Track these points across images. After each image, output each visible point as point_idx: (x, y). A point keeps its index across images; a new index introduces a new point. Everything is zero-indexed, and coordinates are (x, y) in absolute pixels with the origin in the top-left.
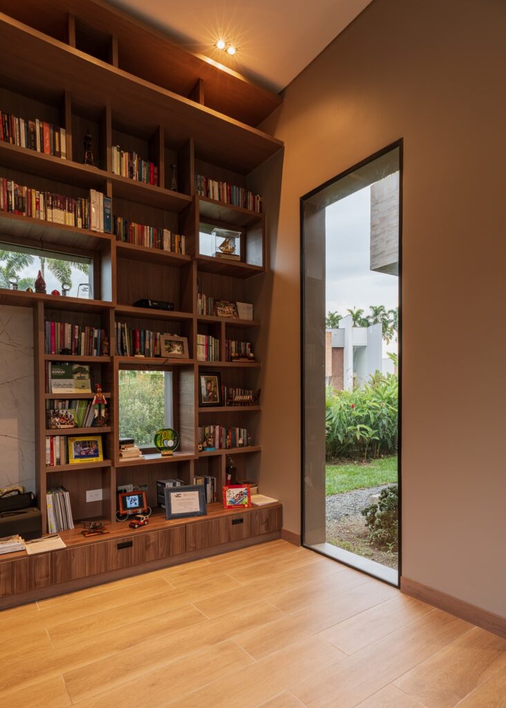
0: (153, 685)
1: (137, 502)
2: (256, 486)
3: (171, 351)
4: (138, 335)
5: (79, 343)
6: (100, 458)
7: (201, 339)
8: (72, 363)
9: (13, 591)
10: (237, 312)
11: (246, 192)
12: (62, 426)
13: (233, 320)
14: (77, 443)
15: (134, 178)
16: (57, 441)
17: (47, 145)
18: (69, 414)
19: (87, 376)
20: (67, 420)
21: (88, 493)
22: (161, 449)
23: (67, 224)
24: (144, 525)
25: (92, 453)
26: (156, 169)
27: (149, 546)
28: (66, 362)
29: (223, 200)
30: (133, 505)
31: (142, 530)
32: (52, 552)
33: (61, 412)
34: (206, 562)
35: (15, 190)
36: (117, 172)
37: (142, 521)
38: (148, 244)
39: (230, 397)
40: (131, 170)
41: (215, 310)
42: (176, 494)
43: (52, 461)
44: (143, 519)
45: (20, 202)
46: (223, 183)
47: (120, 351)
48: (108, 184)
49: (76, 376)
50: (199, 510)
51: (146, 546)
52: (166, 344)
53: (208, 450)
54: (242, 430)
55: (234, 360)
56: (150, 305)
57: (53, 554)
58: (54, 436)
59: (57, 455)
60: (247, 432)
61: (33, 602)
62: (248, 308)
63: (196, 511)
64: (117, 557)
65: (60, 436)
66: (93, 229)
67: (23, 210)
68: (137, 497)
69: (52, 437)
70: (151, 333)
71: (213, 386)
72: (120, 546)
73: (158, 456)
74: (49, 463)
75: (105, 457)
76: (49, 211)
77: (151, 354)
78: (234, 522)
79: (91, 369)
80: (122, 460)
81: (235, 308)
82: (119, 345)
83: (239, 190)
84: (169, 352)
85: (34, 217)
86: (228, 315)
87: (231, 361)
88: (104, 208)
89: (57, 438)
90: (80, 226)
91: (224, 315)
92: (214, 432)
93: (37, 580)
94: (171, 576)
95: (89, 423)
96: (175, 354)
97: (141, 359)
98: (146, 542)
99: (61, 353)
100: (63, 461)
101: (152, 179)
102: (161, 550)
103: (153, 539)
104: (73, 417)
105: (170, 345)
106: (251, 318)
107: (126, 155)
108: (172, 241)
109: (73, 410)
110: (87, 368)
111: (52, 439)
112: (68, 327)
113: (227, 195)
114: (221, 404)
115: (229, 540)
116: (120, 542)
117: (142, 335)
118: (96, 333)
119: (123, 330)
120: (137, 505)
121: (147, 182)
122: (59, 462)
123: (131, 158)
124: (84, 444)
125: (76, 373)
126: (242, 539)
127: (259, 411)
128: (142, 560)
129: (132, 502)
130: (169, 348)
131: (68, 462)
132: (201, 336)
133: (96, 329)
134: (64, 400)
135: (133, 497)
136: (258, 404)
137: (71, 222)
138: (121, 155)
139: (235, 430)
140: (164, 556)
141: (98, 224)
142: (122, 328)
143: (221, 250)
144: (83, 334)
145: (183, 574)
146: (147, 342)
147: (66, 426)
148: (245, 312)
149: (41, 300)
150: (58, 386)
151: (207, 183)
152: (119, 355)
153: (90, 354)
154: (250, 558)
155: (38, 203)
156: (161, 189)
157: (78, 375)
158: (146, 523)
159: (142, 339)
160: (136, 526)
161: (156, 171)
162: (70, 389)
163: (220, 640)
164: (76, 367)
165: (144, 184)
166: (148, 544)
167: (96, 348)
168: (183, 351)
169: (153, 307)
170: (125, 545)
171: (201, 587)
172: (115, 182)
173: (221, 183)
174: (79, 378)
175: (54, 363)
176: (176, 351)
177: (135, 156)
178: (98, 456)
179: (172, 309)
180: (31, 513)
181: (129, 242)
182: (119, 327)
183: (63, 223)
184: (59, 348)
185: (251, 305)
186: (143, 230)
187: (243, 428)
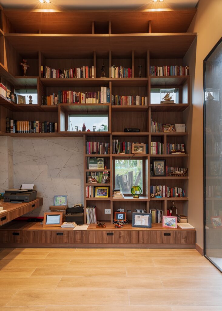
0: (83, 295)
1: (122, 217)
2: (187, 218)
3: (137, 151)
4: (124, 145)
5: (99, 149)
6: (107, 196)
7: (153, 144)
8: (97, 157)
9: (69, 242)
10: (175, 129)
11: (179, 67)
12: (92, 182)
13: (172, 133)
14: (99, 189)
15: (121, 77)
16: (90, 188)
17: (87, 74)
18: (96, 178)
19: (103, 162)
20: (94, 180)
21: (106, 210)
22: (134, 195)
23: (93, 103)
24: (121, 227)
25: (104, 194)
26: (131, 70)
27: (121, 237)
28: (95, 157)
29: (165, 74)
30: (120, 218)
31: (120, 229)
32: (82, 230)
33: (92, 176)
34: (148, 251)
35: (76, 95)
36: (113, 77)
37: (120, 225)
38: (129, 104)
39: (171, 172)
40: (119, 74)
41: (163, 129)
42: (138, 216)
43: (88, 196)
44: (120, 224)
45: (77, 98)
46: (165, 66)
47: (115, 152)
48: (110, 83)
49: (98, 163)
50: (148, 225)
51: (119, 237)
52: (135, 147)
53: (158, 197)
54: (179, 189)
55: (172, 154)
56: (128, 130)
57: (82, 231)
58: (89, 186)
59: (90, 193)
60: (182, 190)
61: (76, 248)
62: (182, 126)
63: (146, 225)
64: (107, 238)
65: (92, 186)
66: (102, 103)
67: (78, 101)
68: (122, 215)
69: (88, 186)
70: (130, 143)
71: (161, 166)
72: (108, 234)
73: (132, 198)
74: (87, 196)
75: (109, 196)
76: (87, 99)
77: (130, 152)
78: (165, 234)
79: (104, 160)
80: (114, 198)
81: (174, 127)
82: (115, 149)
83: (174, 67)
84: (136, 151)
85: (81, 103)
86: (169, 131)
87: (171, 154)
88: (107, 93)
89: (90, 187)
90: (97, 103)
91: (167, 131)
92: (162, 189)
93: (77, 240)
94: (127, 253)
95: (104, 182)
96: (139, 152)
97: (123, 155)
98: (119, 235)
99: (92, 154)
100: (92, 196)
101: (129, 75)
102: (126, 240)
103: (123, 234)
104: (97, 179)
105: (137, 148)
106: (184, 131)
107: (117, 68)
108: (141, 100)
109: (97, 176)
110: (103, 159)
111: (88, 187)
112: (95, 143)
113: (167, 72)
114: (165, 176)
115: (162, 243)
116: (108, 232)
117: (126, 144)
118: (106, 145)
119: (116, 143)
120: (122, 218)
121: (127, 77)
122: (91, 197)
123: (119, 69)
124: (101, 190)
125: (98, 161)
126: (170, 244)
127: (188, 179)
128: (118, 242)
129: (120, 217)
130: (136, 149)
131: (94, 196)
132: (153, 143)
133: (106, 143)
134: (94, 172)
135: (121, 214)
136: (187, 176)
137: (94, 102)
138: (115, 69)
139: (175, 188)
140: (128, 243)
141: (104, 100)
142: (116, 142)
143: (165, 99)
144: (101, 146)
145: (133, 253)
146: (128, 147)
147: (94, 182)
148: (180, 128)
149: (84, 134)
150: (92, 166)
151: (156, 69)
152: (114, 153)
153: (104, 153)
154: (171, 254)
155: (83, 98)
156: (133, 78)
157: (99, 162)
158: (122, 226)
159: (126, 146)
160: (117, 227)
161: (131, 71)
162: (96, 168)
163: (123, 288)
164: (98, 159)
165: (126, 79)
166: (120, 236)
167: (106, 151)
168: (143, 150)
169: (130, 132)
170: (110, 234)
171: (136, 261)
172: (112, 81)
173: (164, 67)
174: (99, 163)
175: (91, 158)
176: (140, 151)
177: (121, 67)
178: (106, 195)
179: (139, 132)
180: (81, 214)
181: (121, 105)
182: (115, 142)
183: (91, 103)
184: (92, 151)
185: (185, 125)
186: (127, 98)
187: (180, 187)
